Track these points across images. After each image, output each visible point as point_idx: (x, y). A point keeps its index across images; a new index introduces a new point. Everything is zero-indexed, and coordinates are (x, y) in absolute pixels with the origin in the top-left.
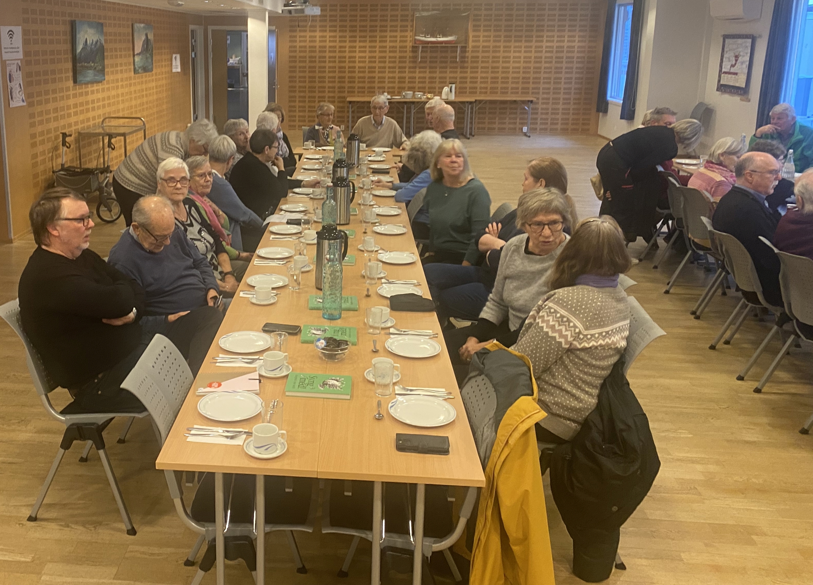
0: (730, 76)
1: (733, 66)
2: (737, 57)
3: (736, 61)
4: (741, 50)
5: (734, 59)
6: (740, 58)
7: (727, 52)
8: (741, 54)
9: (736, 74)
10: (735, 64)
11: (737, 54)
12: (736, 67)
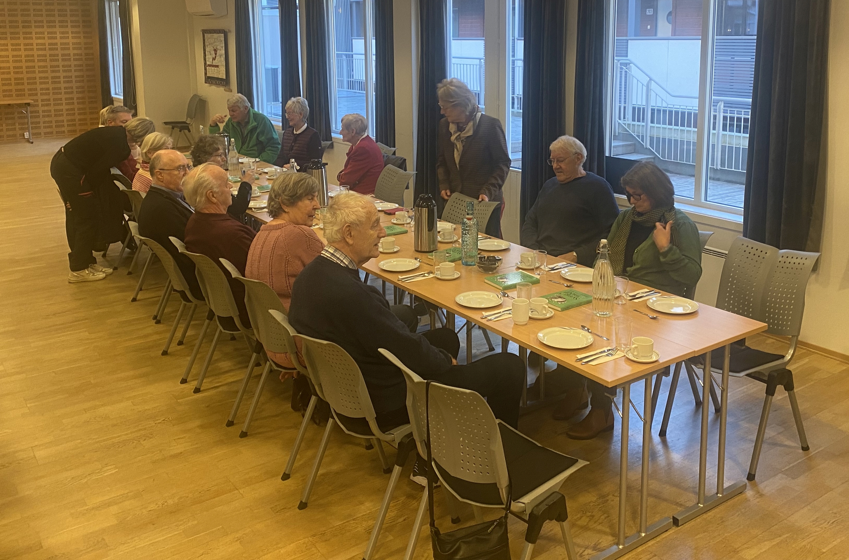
0: (213, 68)
1: (214, 59)
2: (215, 50)
3: (216, 54)
4: (218, 44)
5: (213, 52)
6: (218, 51)
7: (207, 46)
8: (218, 47)
9: (217, 66)
10: (215, 57)
11: (215, 48)
12: (216, 59)
